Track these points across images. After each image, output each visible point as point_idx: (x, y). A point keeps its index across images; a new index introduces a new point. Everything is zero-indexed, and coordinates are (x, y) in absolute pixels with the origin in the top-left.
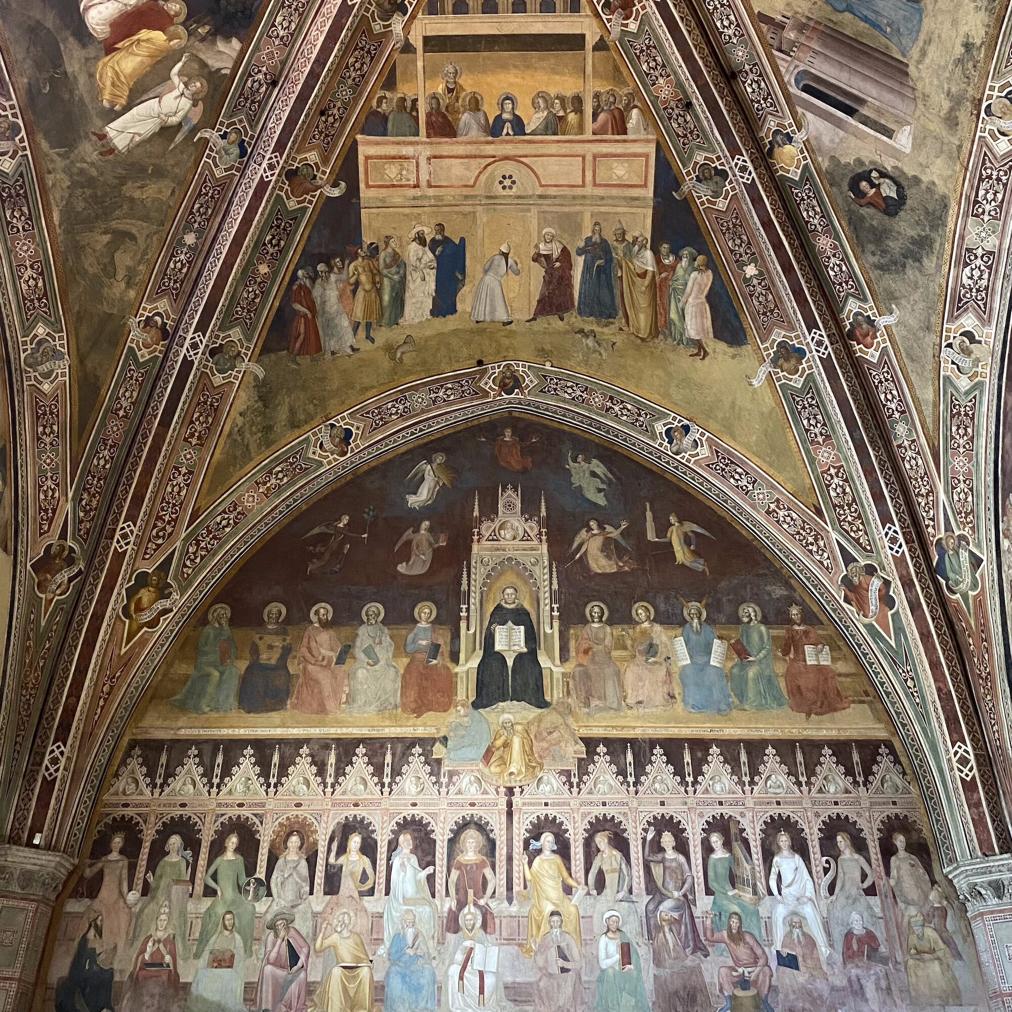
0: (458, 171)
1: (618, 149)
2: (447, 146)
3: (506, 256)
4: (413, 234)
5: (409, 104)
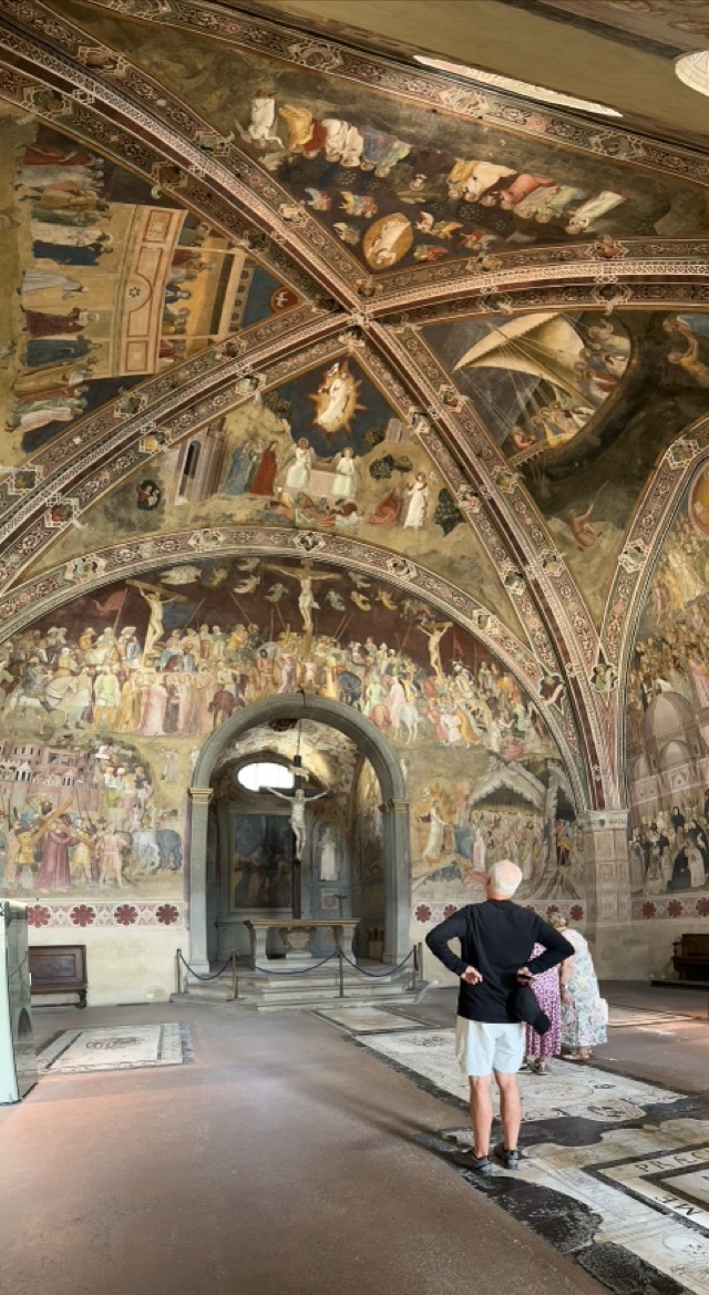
0: (148, 266)
1: (151, 354)
2: (166, 260)
3: (80, 290)
4: (108, 234)
5: (199, 242)
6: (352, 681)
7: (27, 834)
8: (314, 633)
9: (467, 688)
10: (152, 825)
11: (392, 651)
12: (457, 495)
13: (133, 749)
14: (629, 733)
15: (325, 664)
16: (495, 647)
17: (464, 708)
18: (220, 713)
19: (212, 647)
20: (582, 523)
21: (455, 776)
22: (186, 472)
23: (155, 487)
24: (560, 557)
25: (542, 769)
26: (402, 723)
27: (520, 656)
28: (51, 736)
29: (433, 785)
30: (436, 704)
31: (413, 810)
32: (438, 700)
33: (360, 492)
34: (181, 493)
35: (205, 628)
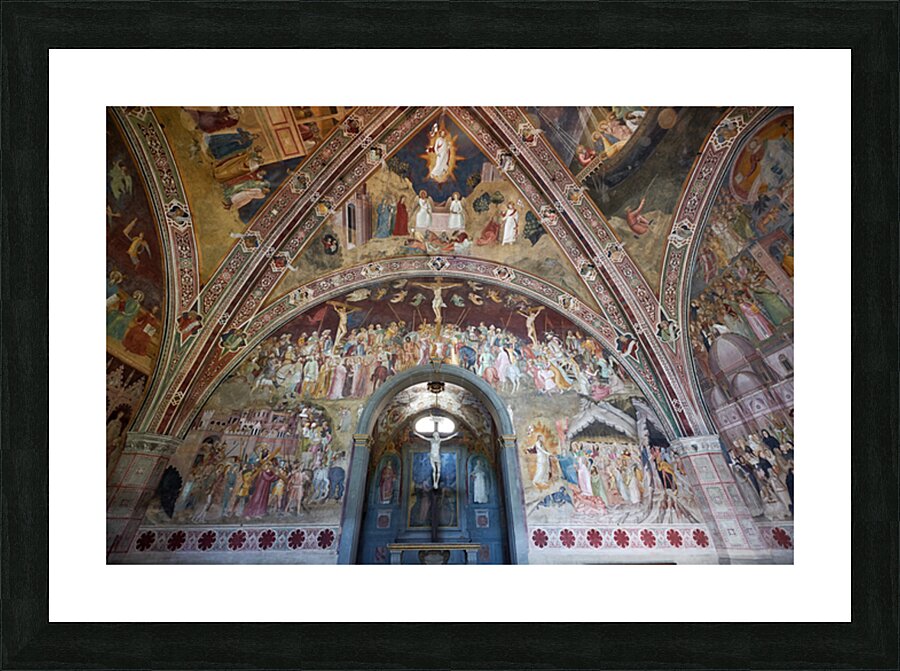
6: (469, 352)
7: (250, 473)
8: (442, 323)
9: (557, 350)
10: (328, 464)
11: (499, 330)
12: (539, 214)
13: (323, 409)
14: (699, 371)
15: (450, 342)
16: (578, 320)
17: (555, 364)
18: (378, 381)
19: (375, 338)
20: (636, 216)
21: (553, 415)
22: (350, 226)
23: (333, 239)
24: (620, 247)
25: (628, 405)
26: (508, 378)
27: (597, 324)
28: (276, 403)
29: (536, 424)
30: (533, 363)
31: (520, 445)
32: (535, 361)
33: (468, 224)
34: (350, 241)
35: (372, 326)
